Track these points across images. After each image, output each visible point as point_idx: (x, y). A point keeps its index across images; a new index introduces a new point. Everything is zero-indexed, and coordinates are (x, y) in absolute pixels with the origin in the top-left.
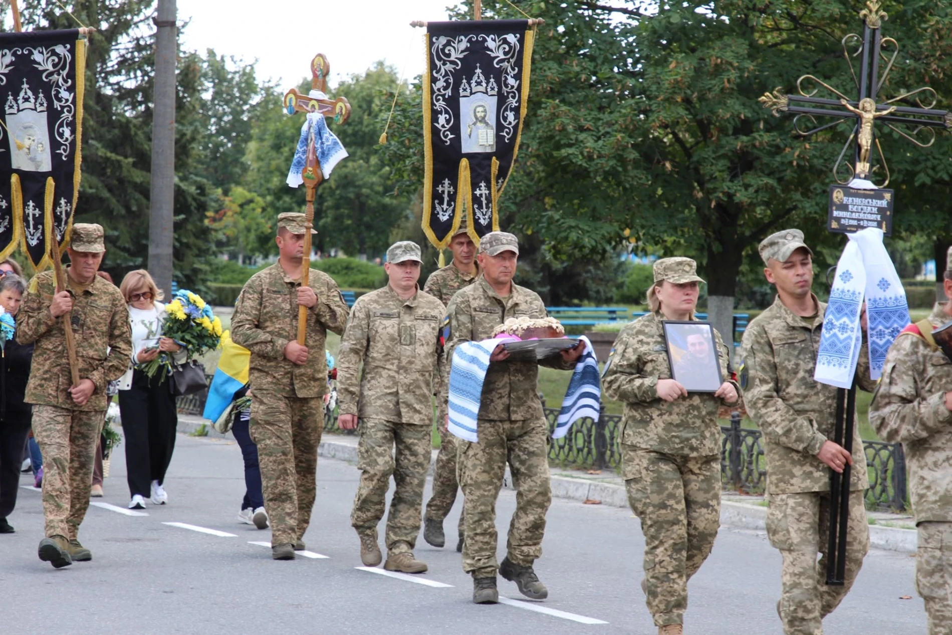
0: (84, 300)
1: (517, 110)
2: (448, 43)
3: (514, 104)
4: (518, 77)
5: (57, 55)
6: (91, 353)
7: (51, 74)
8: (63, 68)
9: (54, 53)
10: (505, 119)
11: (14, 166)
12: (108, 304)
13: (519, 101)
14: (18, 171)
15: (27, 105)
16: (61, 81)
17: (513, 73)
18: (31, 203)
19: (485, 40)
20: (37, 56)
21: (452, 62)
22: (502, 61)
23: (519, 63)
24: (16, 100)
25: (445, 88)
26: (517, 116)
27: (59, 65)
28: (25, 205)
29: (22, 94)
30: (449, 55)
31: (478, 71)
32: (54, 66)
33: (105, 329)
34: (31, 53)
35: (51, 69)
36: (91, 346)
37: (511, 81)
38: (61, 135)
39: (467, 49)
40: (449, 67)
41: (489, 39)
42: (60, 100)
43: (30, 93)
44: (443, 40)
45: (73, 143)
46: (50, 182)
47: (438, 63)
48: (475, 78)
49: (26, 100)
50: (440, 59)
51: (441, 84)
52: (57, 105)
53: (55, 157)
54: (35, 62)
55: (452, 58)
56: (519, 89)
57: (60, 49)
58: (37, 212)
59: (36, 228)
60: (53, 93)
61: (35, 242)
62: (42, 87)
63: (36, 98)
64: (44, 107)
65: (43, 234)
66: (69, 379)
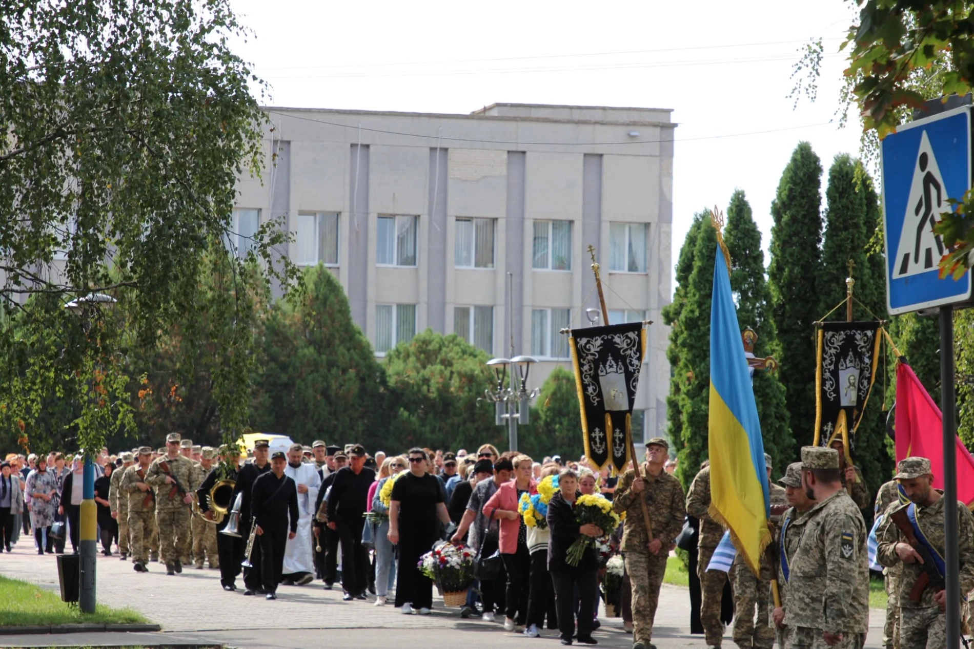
0: (655, 485)
1: (869, 379)
3: (868, 375)
4: (871, 358)
5: (630, 338)
7: (626, 350)
8: (634, 346)
9: (627, 337)
10: (862, 384)
11: (607, 408)
12: (671, 488)
13: (871, 373)
14: (610, 412)
15: (611, 369)
16: (633, 354)
17: (868, 355)
18: (618, 430)
19: (854, 334)
20: (617, 339)
22: (862, 347)
23: (872, 349)
24: (605, 367)
26: (869, 383)
27: (631, 344)
28: (614, 432)
29: (608, 363)
32: (628, 345)
33: (669, 504)
34: (613, 338)
35: (626, 347)
36: (660, 514)
37: (867, 360)
38: (634, 387)
40: (833, 351)
42: (632, 365)
43: (613, 362)
44: (830, 334)
47: (827, 348)
48: (849, 358)
49: (611, 366)
50: (828, 346)
51: (828, 362)
52: (631, 368)
53: (631, 401)
54: (615, 343)
56: (871, 365)
57: (630, 334)
58: (621, 436)
59: (620, 445)
60: (628, 361)
61: (620, 455)
62: (621, 358)
63: (617, 365)
64: (622, 371)
65: (625, 449)
66: (647, 535)
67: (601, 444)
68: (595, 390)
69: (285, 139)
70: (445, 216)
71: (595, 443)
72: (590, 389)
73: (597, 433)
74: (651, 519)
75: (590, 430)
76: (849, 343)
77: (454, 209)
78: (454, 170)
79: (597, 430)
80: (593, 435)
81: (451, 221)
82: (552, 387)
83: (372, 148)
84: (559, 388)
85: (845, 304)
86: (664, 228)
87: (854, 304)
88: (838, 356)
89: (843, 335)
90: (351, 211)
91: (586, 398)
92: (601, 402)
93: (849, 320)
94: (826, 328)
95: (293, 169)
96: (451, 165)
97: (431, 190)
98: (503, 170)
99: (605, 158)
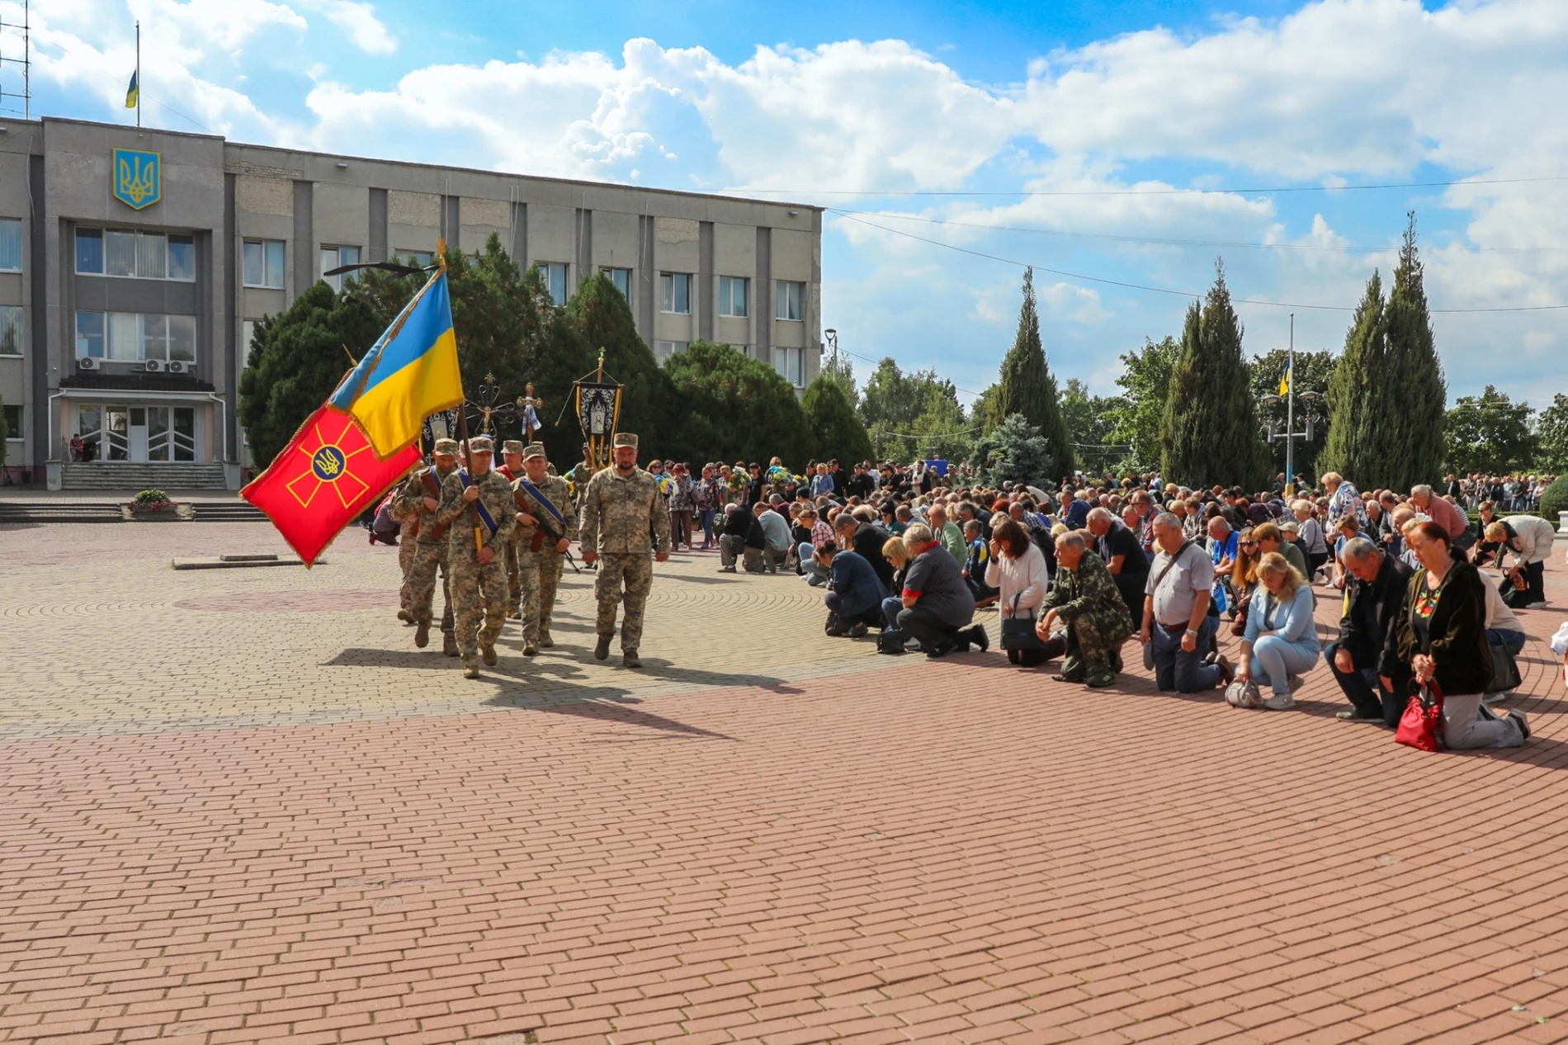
69: (523, 201)
70: (652, 270)
76: (598, 396)
77: (660, 264)
78: (659, 235)
81: (657, 274)
82: (816, 394)
83: (593, 213)
84: (822, 396)
85: (596, 373)
86: (815, 287)
87: (603, 375)
88: (590, 404)
89: (593, 392)
90: (578, 263)
93: (599, 382)
94: (582, 386)
95: (530, 226)
96: (656, 230)
97: (641, 249)
98: (696, 236)
99: (773, 231)
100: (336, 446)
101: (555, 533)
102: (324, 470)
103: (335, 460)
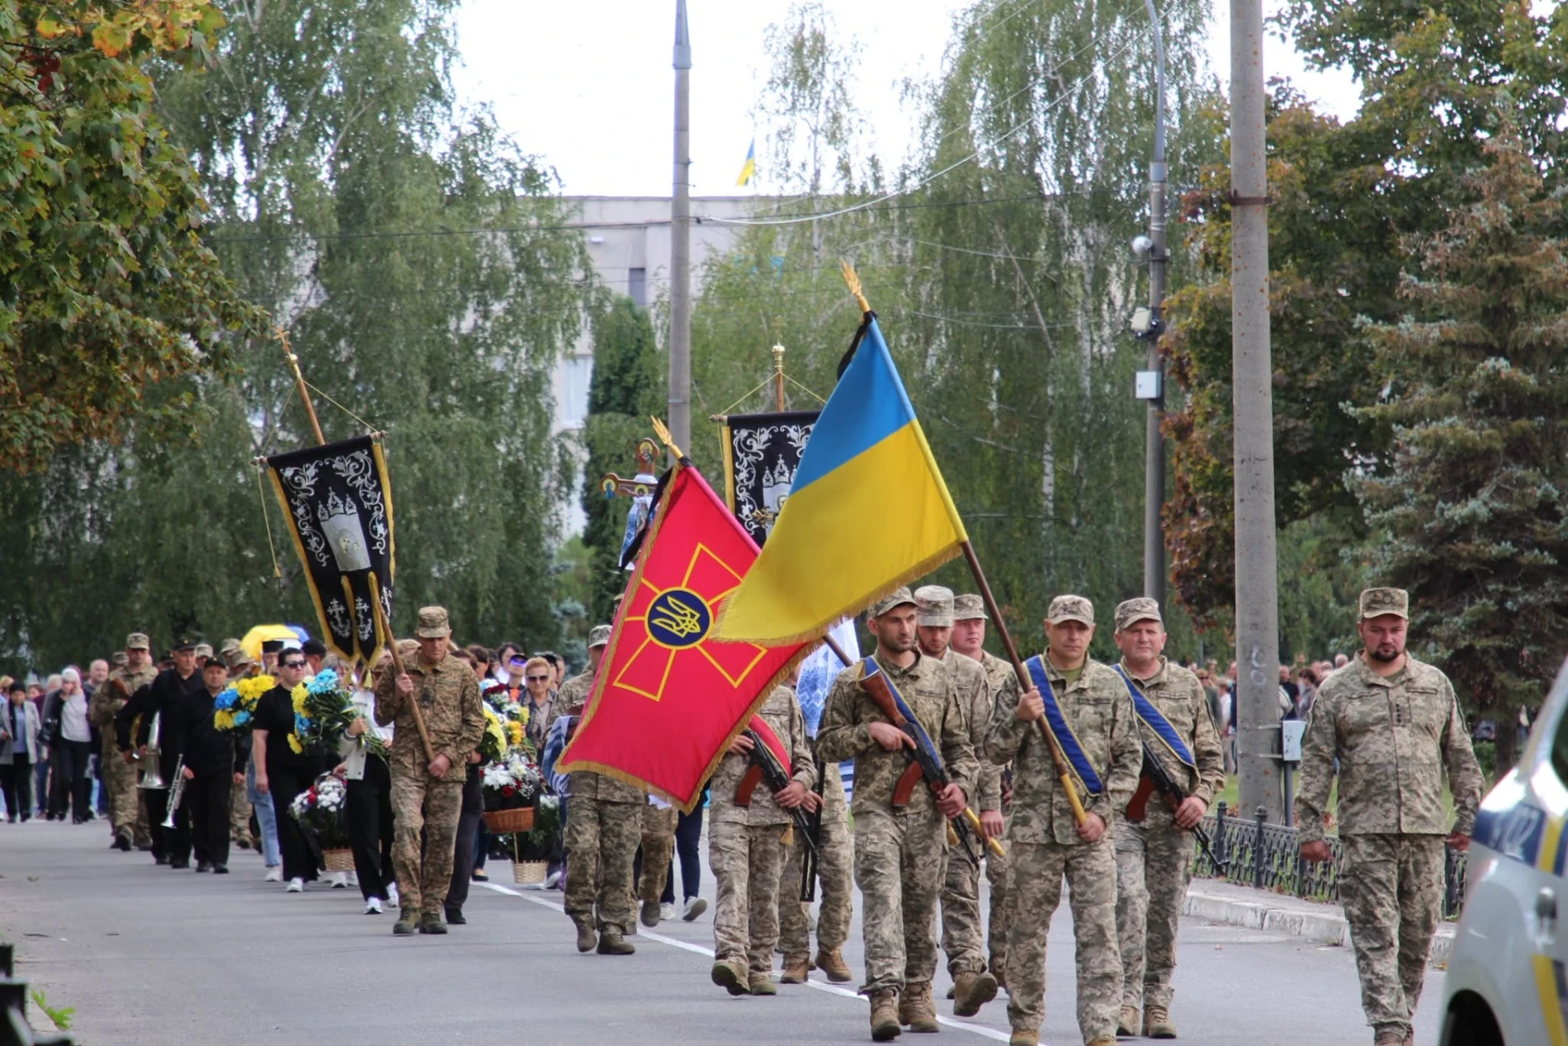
0: (433, 678)
2: (750, 435)
5: (357, 461)
6: (443, 727)
7: (355, 478)
8: (366, 471)
9: (354, 459)
11: (341, 569)
12: (458, 680)
14: (349, 574)
15: (337, 510)
16: (366, 484)
18: (361, 600)
19: (787, 431)
20: (337, 465)
21: (755, 454)
22: (805, 451)
24: (326, 507)
25: (749, 479)
27: (362, 468)
28: (355, 603)
29: (330, 501)
30: (751, 447)
31: (781, 461)
32: (356, 471)
33: (456, 703)
34: (332, 463)
35: (354, 474)
36: (442, 720)
38: (375, 532)
39: (769, 440)
40: (751, 458)
41: (791, 430)
42: (369, 500)
44: (744, 433)
45: (387, 538)
46: (372, 575)
47: (741, 455)
48: (778, 469)
49: (336, 506)
50: (741, 451)
51: (743, 475)
52: (367, 505)
53: (373, 554)
54: (337, 470)
55: (755, 449)
57: (357, 454)
58: (365, 607)
59: (366, 622)
60: (361, 495)
61: (366, 637)
62: (346, 490)
63: (344, 503)
64: (354, 510)
65: (373, 626)
66: (424, 753)
67: (344, 622)
68: (319, 544)
71: (336, 623)
72: (313, 542)
73: (336, 607)
74: (428, 729)
75: (326, 605)
76: (780, 445)
79: (335, 602)
80: (330, 611)
88: (760, 466)
89: (764, 435)
91: (310, 555)
92: (332, 561)
94: (735, 424)
100: (683, 588)
101: (1174, 787)
102: (675, 630)
103: (689, 610)
